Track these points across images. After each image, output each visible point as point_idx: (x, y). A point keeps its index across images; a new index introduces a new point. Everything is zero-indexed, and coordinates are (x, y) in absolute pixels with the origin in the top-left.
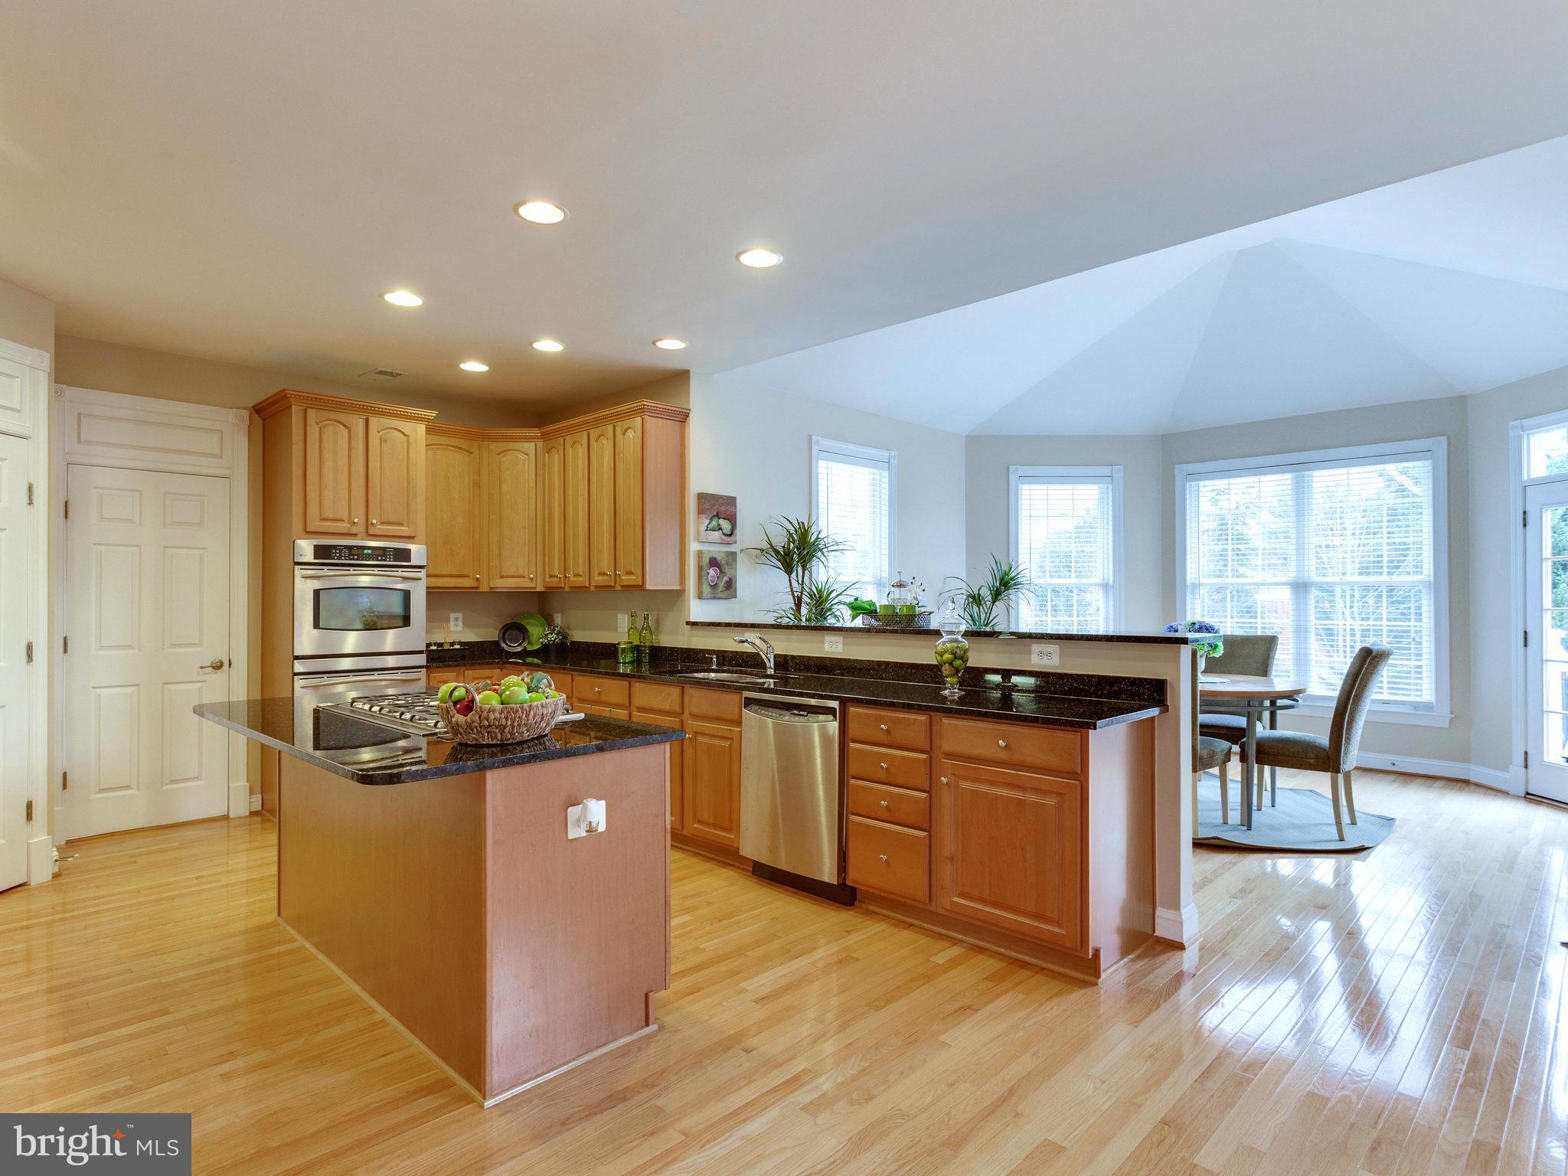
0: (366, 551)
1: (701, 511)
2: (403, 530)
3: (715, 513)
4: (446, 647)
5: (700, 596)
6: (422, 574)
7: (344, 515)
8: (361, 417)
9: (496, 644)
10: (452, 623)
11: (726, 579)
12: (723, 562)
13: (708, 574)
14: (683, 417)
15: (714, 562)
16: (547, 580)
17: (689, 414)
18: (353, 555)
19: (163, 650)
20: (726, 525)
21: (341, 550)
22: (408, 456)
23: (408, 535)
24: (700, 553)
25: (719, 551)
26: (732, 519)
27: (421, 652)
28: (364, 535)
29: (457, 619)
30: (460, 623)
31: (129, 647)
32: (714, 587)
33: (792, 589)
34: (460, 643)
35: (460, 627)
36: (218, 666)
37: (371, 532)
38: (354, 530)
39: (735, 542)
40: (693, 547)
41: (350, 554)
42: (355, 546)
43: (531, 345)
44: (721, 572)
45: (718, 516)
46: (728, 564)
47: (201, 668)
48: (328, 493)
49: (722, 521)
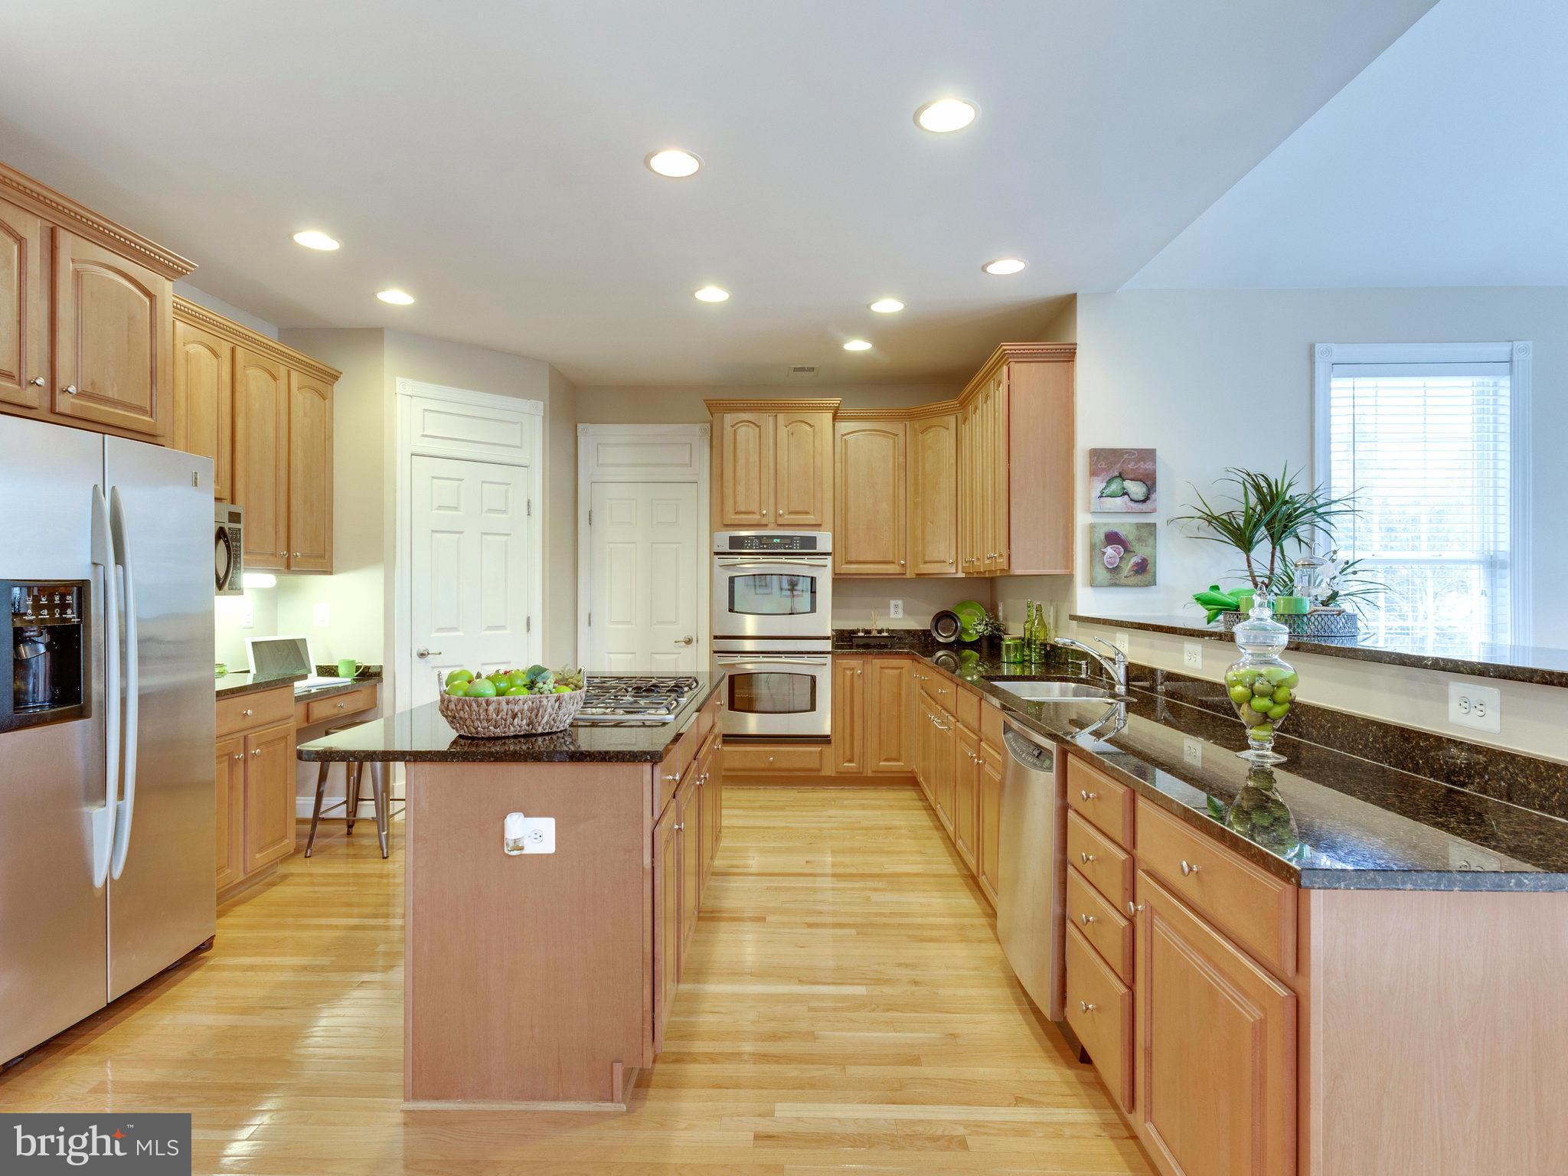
0: (775, 541)
1: (1094, 473)
2: (811, 519)
3: (1117, 474)
4: (875, 633)
5: (1093, 583)
6: (829, 561)
7: (754, 507)
8: (770, 414)
9: (926, 633)
10: (892, 610)
11: (1135, 560)
12: (1131, 538)
13: (1104, 553)
14: (1069, 355)
15: (1113, 538)
16: (964, 565)
17: (1075, 349)
18: (763, 544)
19: (651, 626)
20: (1136, 489)
21: (752, 541)
22: (814, 446)
23: (814, 523)
24: (1092, 527)
25: (1124, 525)
26: (1149, 482)
27: (828, 638)
28: (773, 525)
29: (896, 606)
30: (900, 610)
31: (629, 623)
32: (1115, 570)
33: (1252, 573)
34: (888, 631)
35: (900, 615)
36: (689, 642)
37: (779, 522)
38: (764, 521)
39: (1154, 511)
40: (1082, 520)
41: (761, 543)
42: (765, 536)
43: (868, 306)
44: (1126, 550)
45: (1121, 476)
46: (1139, 539)
47: (676, 642)
48: (741, 488)
49: (1128, 484)
